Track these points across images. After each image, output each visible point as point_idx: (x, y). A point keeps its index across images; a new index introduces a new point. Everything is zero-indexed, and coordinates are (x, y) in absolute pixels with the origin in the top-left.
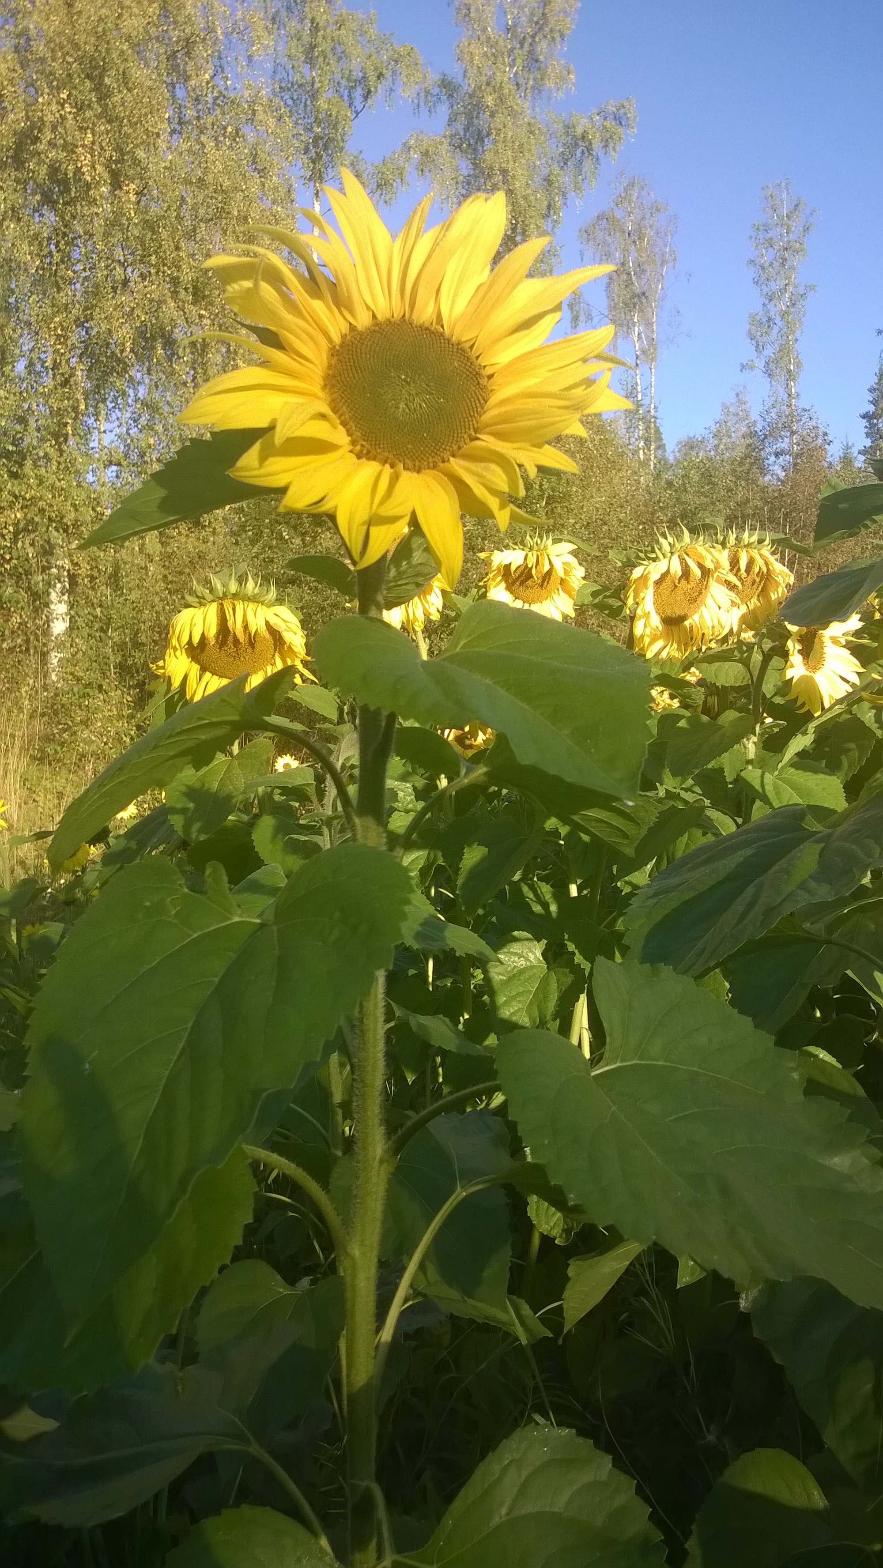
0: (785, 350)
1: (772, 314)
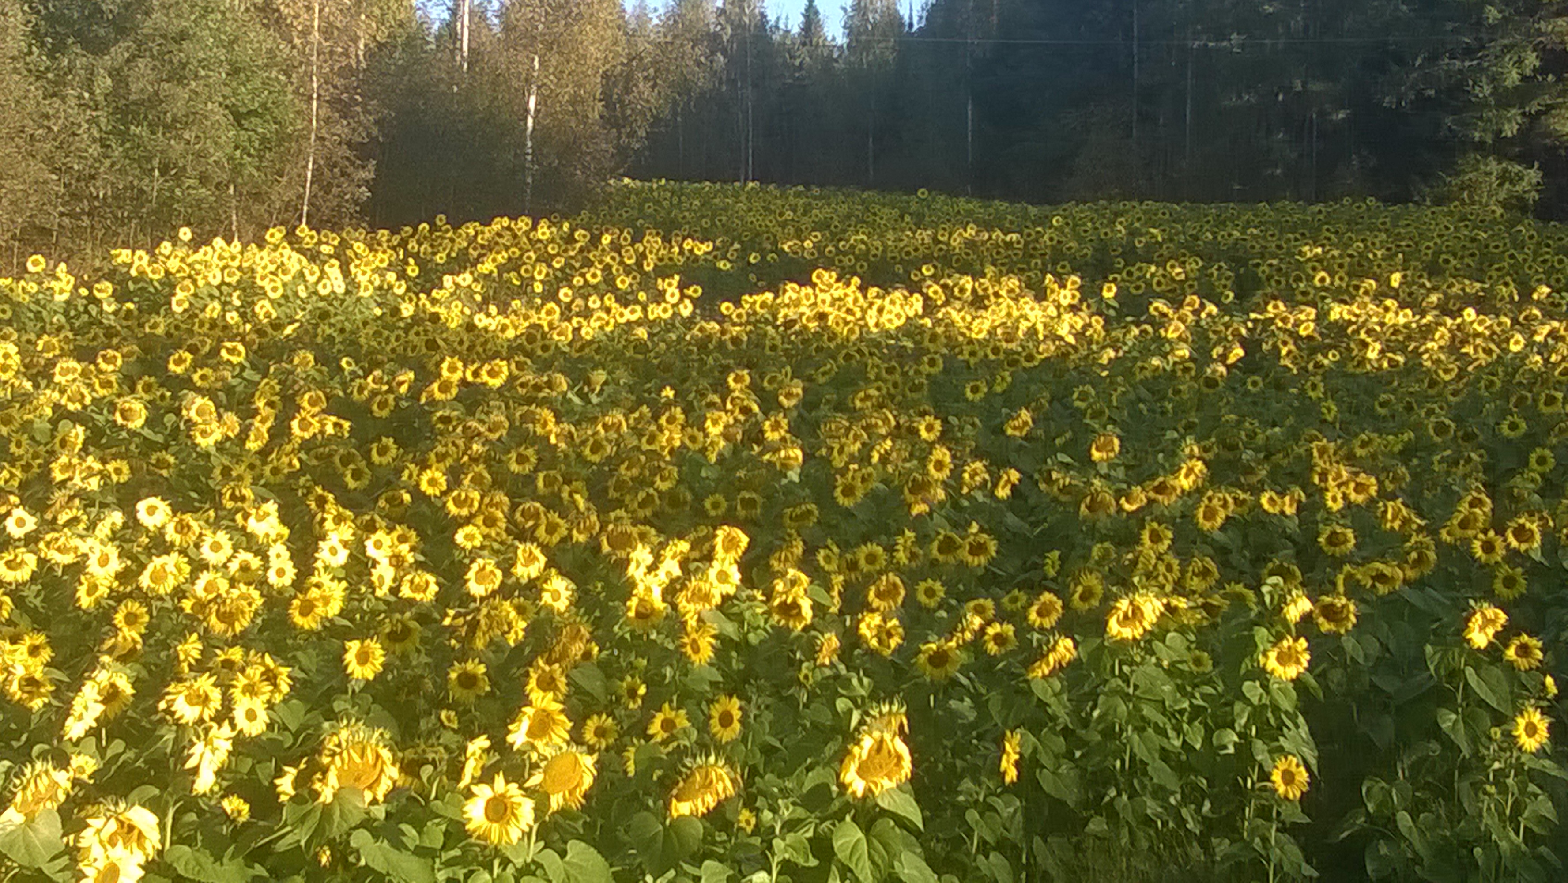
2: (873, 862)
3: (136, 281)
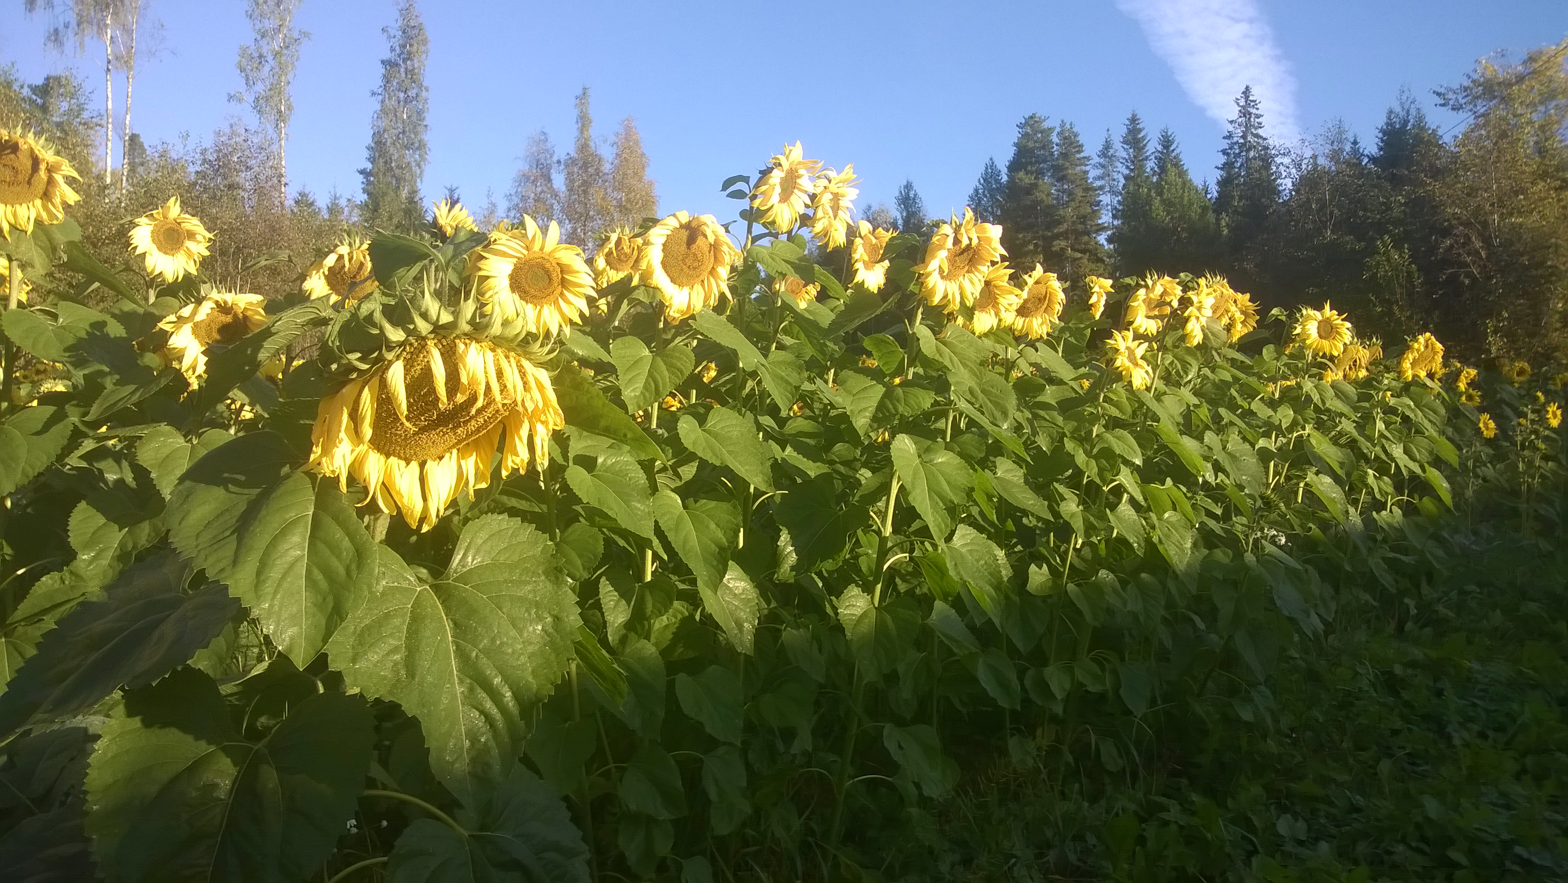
0: (275, 90)
1: (264, 51)
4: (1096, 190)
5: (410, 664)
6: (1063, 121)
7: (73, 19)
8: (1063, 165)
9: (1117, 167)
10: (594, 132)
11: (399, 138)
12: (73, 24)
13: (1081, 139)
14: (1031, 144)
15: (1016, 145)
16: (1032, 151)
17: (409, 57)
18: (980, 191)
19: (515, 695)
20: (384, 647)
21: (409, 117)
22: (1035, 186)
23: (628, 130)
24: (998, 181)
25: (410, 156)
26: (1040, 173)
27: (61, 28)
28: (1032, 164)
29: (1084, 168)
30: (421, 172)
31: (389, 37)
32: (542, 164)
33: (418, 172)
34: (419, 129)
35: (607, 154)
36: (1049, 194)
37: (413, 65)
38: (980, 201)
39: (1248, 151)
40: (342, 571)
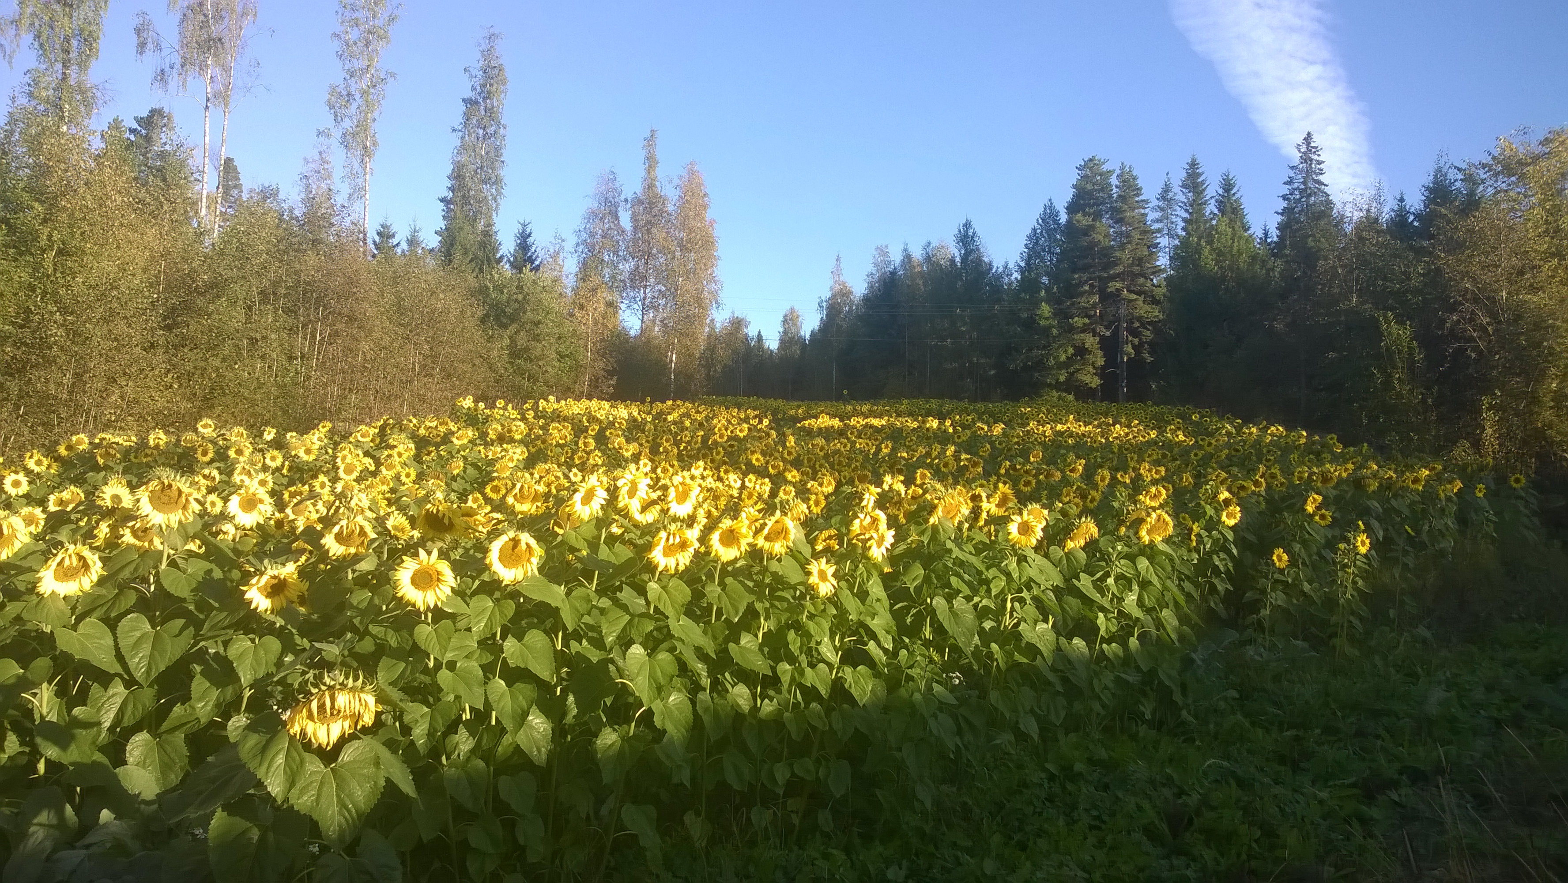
0: (362, 127)
1: (353, 90)
2: (1158, 576)
3: (541, 412)
4: (1153, 233)
5: (318, 800)
6: (1123, 164)
7: (177, 60)
8: (1121, 207)
9: (1175, 210)
10: (660, 172)
11: (477, 174)
12: (178, 66)
13: (1140, 183)
14: (1089, 187)
15: (1074, 187)
16: (1090, 193)
17: (488, 96)
18: (1039, 231)
19: (356, 812)
20: (309, 794)
21: (487, 153)
22: (1092, 228)
23: (692, 173)
24: (1056, 222)
25: (488, 190)
26: (1098, 216)
27: (167, 69)
28: (1091, 206)
29: (1142, 211)
30: (497, 207)
31: (471, 76)
32: (610, 202)
33: (494, 205)
34: (497, 164)
35: (671, 193)
36: (1107, 235)
37: (492, 104)
38: (1037, 241)
39: (1310, 195)
40: (295, 767)
